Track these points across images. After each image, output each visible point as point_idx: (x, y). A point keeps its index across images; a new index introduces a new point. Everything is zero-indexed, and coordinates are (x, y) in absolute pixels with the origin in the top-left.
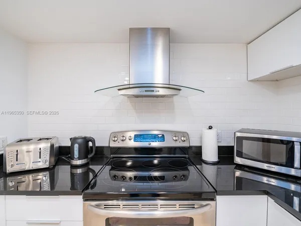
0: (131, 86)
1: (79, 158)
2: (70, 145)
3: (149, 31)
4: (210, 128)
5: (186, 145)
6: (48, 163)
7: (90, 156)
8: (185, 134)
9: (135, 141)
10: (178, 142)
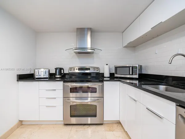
0: (77, 48)
1: (59, 75)
2: (55, 73)
3: (86, 29)
4: (107, 65)
5: (98, 72)
6: (48, 76)
7: (62, 75)
8: (98, 68)
9: (78, 70)
10: (95, 71)
